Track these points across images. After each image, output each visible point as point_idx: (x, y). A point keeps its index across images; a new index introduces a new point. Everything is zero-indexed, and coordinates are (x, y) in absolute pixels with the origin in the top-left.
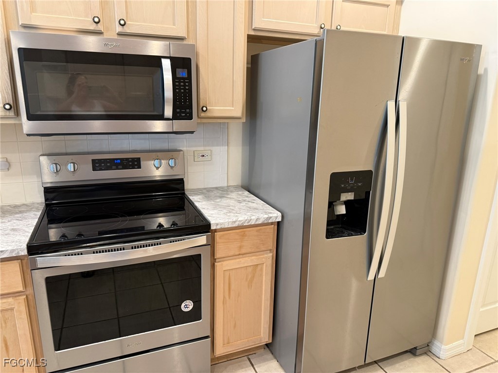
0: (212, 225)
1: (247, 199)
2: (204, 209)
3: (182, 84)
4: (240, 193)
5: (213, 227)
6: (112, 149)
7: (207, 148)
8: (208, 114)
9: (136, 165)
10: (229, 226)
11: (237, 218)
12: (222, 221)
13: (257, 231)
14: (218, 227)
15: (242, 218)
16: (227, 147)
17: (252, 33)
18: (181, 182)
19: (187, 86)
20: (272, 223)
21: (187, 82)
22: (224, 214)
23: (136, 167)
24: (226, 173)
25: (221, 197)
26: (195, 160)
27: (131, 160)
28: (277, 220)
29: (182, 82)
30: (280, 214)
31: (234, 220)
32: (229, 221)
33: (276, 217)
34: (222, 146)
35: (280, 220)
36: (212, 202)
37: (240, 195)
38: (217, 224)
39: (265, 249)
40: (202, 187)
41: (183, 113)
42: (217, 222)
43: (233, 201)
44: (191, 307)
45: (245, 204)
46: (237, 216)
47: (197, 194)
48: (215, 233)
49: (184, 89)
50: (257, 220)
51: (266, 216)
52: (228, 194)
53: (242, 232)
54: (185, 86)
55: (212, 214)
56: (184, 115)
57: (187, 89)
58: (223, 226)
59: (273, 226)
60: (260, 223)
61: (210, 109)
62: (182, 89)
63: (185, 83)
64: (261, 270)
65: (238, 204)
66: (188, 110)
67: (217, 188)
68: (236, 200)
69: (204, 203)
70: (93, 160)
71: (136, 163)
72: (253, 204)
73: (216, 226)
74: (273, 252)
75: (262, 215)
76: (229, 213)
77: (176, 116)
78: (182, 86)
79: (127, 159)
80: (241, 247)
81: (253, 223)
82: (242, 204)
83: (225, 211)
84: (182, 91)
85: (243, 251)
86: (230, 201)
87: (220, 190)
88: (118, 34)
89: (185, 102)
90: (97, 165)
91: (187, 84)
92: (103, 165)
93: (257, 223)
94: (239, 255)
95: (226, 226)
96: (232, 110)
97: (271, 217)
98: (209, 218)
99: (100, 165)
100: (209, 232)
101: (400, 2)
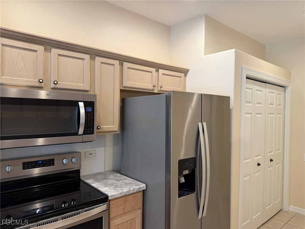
0: (109, 197)
1: (121, 178)
2: (99, 187)
3: (89, 115)
4: (115, 175)
5: (110, 198)
6: (34, 154)
7: (93, 149)
8: (100, 130)
9: (51, 164)
10: (119, 196)
11: (122, 190)
12: (114, 194)
13: (133, 197)
14: (113, 198)
15: (125, 190)
16: (104, 147)
17: (123, 88)
18: (78, 172)
19: (92, 116)
20: (140, 192)
21: (92, 114)
22: (113, 189)
23: (51, 165)
24: (104, 163)
25: (105, 179)
26: (86, 157)
27: (48, 160)
28: (144, 189)
29: (89, 114)
30: (145, 185)
31: (121, 192)
32: (119, 193)
33: (143, 187)
34: (102, 147)
36: (101, 183)
37: (115, 176)
38: (112, 196)
39: (137, 208)
40: (89, 174)
41: (89, 130)
42: (112, 194)
43: (114, 181)
45: (121, 182)
46: (122, 189)
47: (89, 179)
48: (110, 202)
49: (90, 118)
51: (138, 187)
52: (108, 177)
53: (125, 199)
54: (90, 116)
55: (106, 190)
56: (89, 132)
57: (92, 118)
58: (115, 197)
59: (141, 193)
60: (135, 192)
61: (102, 127)
62: (89, 118)
63: (90, 114)
64: (135, 222)
65: (118, 182)
66: (91, 129)
67: (99, 173)
68: (115, 180)
69: (97, 184)
70: (23, 163)
71: (51, 162)
72: (126, 181)
73: (112, 197)
74: (141, 209)
75: (136, 187)
76: (116, 188)
77: (85, 133)
78: (89, 116)
79: (46, 160)
80: (124, 209)
81: (131, 193)
82: (120, 182)
83: (113, 187)
84: (89, 119)
85: (125, 211)
86: (112, 181)
87: (102, 175)
88: (52, 88)
89: (90, 125)
90: (26, 166)
91: (92, 115)
92: (30, 165)
93: (133, 192)
94: (123, 214)
95: (117, 197)
96: (113, 127)
97: (141, 188)
98: (106, 193)
99: (28, 166)
100: (108, 202)
101: (186, 75)
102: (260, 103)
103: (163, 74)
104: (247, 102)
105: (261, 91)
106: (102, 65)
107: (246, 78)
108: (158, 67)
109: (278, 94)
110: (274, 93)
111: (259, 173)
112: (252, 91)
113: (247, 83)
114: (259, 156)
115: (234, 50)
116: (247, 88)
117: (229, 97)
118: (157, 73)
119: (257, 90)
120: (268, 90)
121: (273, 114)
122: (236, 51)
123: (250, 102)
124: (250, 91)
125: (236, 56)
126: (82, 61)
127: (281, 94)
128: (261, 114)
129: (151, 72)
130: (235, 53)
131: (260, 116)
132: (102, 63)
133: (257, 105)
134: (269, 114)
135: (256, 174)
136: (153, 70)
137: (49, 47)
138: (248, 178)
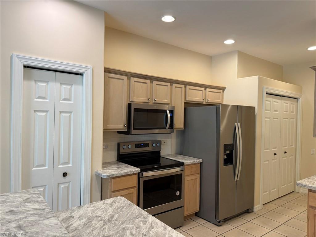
10: (189, 164)
13: (196, 166)
15: (192, 161)
16: (171, 139)
18: (159, 152)
20: (199, 163)
21: (172, 117)
23: (147, 146)
26: (162, 144)
27: (146, 144)
30: (202, 160)
31: (190, 162)
35: (202, 162)
42: (186, 162)
44: (179, 194)
45: (187, 158)
50: (196, 161)
51: (198, 160)
53: (192, 166)
56: (171, 127)
61: (175, 125)
64: (197, 181)
65: (184, 158)
73: (186, 164)
77: (169, 128)
80: (191, 172)
85: (192, 174)
88: (153, 103)
90: (136, 146)
92: (138, 146)
94: (191, 175)
96: (181, 125)
97: (200, 161)
100: (183, 166)
101: (223, 91)
102: (277, 111)
103: (209, 91)
104: (266, 110)
105: (278, 102)
106: (176, 88)
107: (267, 94)
108: (206, 87)
109: (291, 104)
110: (288, 103)
111: (275, 161)
112: (271, 103)
113: (266, 97)
114: (276, 148)
115: (258, 76)
116: (266, 101)
117: (254, 107)
118: (205, 91)
119: (274, 102)
120: (283, 101)
121: (287, 118)
122: (259, 77)
123: (269, 110)
124: (269, 102)
125: (259, 80)
126: (166, 87)
127: (294, 104)
128: (277, 118)
129: (202, 91)
130: (259, 78)
131: (277, 120)
132: (176, 87)
133: (274, 112)
134: (284, 118)
135: (273, 161)
136: (203, 89)
137: (152, 80)
138: (267, 162)
